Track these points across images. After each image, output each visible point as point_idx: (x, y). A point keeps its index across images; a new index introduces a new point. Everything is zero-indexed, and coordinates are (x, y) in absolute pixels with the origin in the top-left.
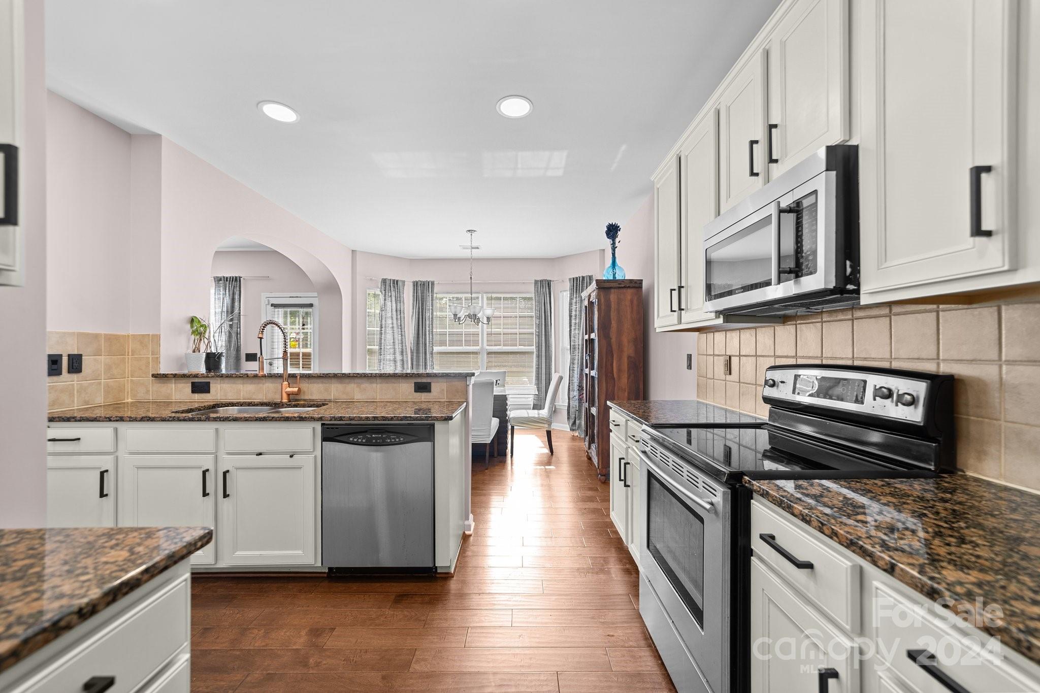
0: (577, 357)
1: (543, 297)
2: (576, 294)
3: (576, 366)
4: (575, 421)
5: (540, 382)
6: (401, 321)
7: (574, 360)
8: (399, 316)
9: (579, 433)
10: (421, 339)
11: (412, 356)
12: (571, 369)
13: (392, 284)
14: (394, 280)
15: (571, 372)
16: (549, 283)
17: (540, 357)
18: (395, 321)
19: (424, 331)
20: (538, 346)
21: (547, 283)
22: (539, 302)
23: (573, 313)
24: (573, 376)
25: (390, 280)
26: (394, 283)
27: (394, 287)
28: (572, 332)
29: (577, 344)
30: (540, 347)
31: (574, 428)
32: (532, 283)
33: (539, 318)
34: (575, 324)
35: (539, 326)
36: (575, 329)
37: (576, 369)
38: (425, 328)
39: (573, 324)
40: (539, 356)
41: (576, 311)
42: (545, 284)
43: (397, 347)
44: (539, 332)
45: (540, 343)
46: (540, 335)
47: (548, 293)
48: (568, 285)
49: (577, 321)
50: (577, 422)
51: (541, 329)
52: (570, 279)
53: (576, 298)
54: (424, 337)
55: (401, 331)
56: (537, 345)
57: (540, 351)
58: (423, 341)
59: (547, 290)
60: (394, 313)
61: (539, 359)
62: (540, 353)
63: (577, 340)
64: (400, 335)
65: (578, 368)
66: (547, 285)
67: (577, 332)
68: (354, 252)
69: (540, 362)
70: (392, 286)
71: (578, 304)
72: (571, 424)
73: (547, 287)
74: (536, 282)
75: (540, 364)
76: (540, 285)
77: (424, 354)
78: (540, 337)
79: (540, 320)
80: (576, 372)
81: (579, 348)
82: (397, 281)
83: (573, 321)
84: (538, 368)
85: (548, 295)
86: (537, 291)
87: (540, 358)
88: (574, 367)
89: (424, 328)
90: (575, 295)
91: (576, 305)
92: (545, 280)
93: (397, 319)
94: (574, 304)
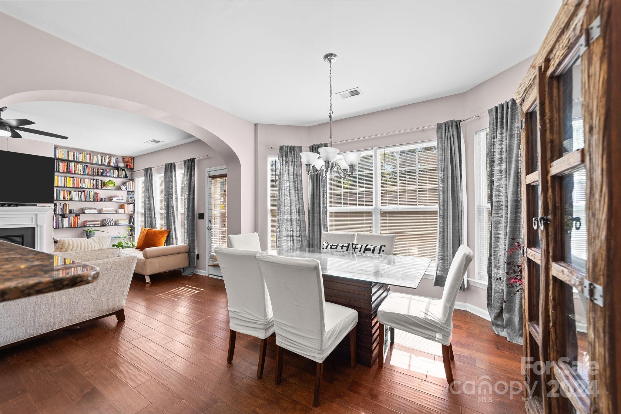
0: (503, 220)
1: (449, 143)
2: (502, 129)
3: (502, 232)
4: (501, 312)
5: (445, 250)
6: (297, 183)
7: (499, 223)
8: (296, 179)
9: (508, 334)
10: (315, 200)
11: (309, 216)
12: (493, 235)
13: (288, 150)
14: (291, 147)
15: (493, 240)
16: (457, 125)
17: (446, 218)
18: (292, 184)
19: (318, 192)
20: (443, 205)
21: (454, 124)
22: (443, 150)
23: (497, 156)
24: (497, 246)
25: (287, 146)
26: (290, 149)
27: (291, 152)
28: (495, 184)
29: (503, 200)
30: (446, 206)
31: (499, 323)
32: (433, 129)
33: (444, 170)
34: (501, 171)
35: (444, 180)
36: (499, 179)
37: (502, 236)
38: (320, 189)
39: (496, 173)
40: (444, 217)
41: (501, 152)
42: (452, 126)
43: (293, 207)
44: (443, 188)
45: (446, 201)
46: (446, 191)
47: (455, 136)
48: (486, 121)
49: (504, 167)
50: (505, 316)
51: (446, 183)
52: (490, 111)
53: (501, 134)
54: (318, 197)
55: (298, 193)
56: (441, 204)
57: (446, 211)
58: (318, 202)
59: (455, 133)
60: (292, 177)
61: (444, 221)
62: (446, 214)
63: (504, 195)
64: (297, 197)
65: (505, 235)
66: (454, 127)
67: (503, 182)
68: (256, 125)
69: (446, 224)
70: (289, 152)
71: (504, 143)
72: (493, 316)
73: (455, 130)
74: (439, 126)
75: (446, 227)
76: (444, 129)
77: (318, 215)
78: (446, 193)
79: (446, 172)
80: (502, 241)
81: (507, 207)
82: (294, 147)
83: (496, 168)
84: (443, 232)
85: (456, 140)
86: (441, 139)
87: (446, 220)
88: (498, 234)
89: (318, 190)
90: (499, 130)
91: (501, 145)
92: (452, 122)
93: (294, 182)
94: (497, 143)
